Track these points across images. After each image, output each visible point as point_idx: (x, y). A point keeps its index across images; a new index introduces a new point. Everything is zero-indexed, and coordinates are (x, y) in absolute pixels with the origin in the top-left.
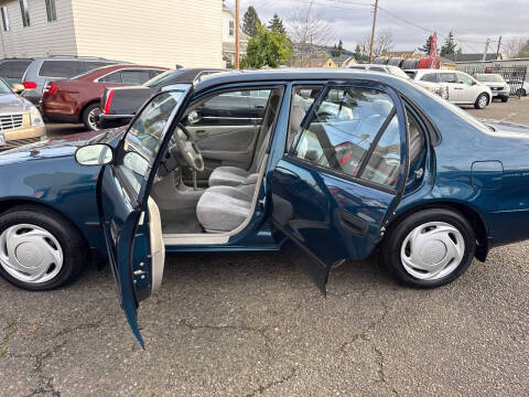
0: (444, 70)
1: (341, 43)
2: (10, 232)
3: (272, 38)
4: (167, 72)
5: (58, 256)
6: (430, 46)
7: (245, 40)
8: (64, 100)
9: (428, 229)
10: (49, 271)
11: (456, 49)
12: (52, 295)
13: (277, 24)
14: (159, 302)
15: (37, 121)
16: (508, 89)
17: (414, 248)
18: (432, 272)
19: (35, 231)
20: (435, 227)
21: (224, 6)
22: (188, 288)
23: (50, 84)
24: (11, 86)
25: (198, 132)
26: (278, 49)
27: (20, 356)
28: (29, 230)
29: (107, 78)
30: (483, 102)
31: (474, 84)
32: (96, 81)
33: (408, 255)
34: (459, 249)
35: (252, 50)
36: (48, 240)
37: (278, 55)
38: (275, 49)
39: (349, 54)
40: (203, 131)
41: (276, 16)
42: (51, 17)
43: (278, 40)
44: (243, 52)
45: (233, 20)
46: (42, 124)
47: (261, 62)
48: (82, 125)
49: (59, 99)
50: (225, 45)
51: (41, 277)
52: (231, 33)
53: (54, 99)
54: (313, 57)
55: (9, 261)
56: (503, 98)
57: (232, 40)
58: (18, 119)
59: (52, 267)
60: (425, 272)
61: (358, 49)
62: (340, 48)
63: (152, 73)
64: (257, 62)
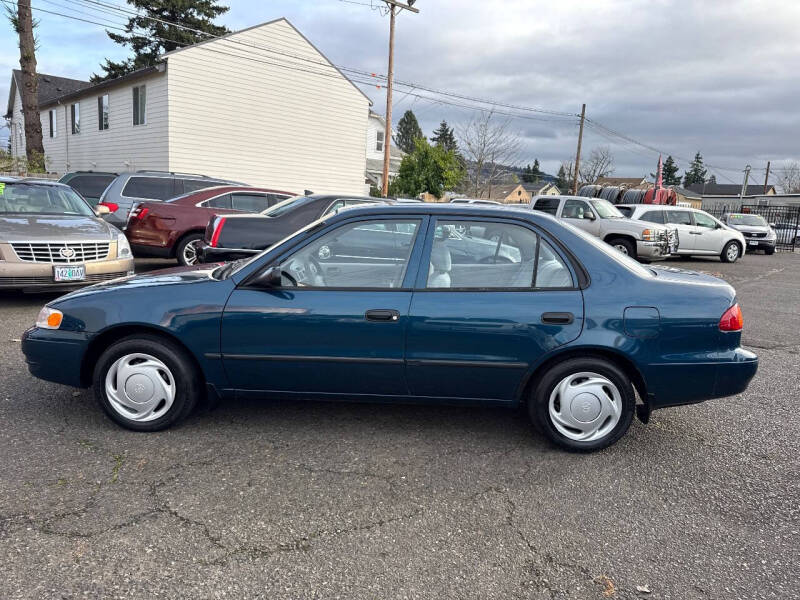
0: (682, 206)
1: (536, 163)
2: (123, 361)
3: (435, 156)
4: (294, 198)
5: (170, 391)
6: (669, 171)
7: (398, 157)
8: (155, 227)
9: (578, 381)
10: (157, 410)
11: (707, 177)
12: (158, 436)
13: (445, 136)
14: (276, 448)
15: (125, 251)
16: (773, 236)
17: (564, 401)
18: (586, 433)
19: (150, 362)
20: (587, 379)
21: (371, 112)
22: (308, 438)
23: (139, 207)
24: (93, 208)
25: (329, 269)
26: (443, 170)
27: (132, 483)
28: (144, 360)
29: (213, 203)
30: (732, 253)
31: (718, 227)
32: (199, 205)
33: (558, 409)
34: (616, 406)
35: (407, 170)
36: (162, 372)
37: (442, 178)
38: (438, 171)
39: (550, 178)
40: (335, 269)
41: (444, 125)
42: (138, 119)
43: (443, 159)
44: (393, 173)
45: (382, 130)
46: (130, 256)
47: (418, 187)
48: (175, 261)
49: (147, 226)
50: (370, 162)
51: (148, 415)
52: (379, 148)
53: (142, 226)
54: (494, 183)
55: (117, 394)
56: (766, 249)
57: (379, 156)
58: (104, 247)
59: (162, 403)
60: (578, 431)
61: (562, 172)
62: (535, 170)
63: (272, 198)
64: (413, 187)
